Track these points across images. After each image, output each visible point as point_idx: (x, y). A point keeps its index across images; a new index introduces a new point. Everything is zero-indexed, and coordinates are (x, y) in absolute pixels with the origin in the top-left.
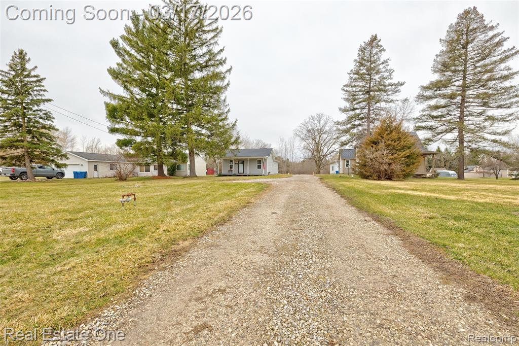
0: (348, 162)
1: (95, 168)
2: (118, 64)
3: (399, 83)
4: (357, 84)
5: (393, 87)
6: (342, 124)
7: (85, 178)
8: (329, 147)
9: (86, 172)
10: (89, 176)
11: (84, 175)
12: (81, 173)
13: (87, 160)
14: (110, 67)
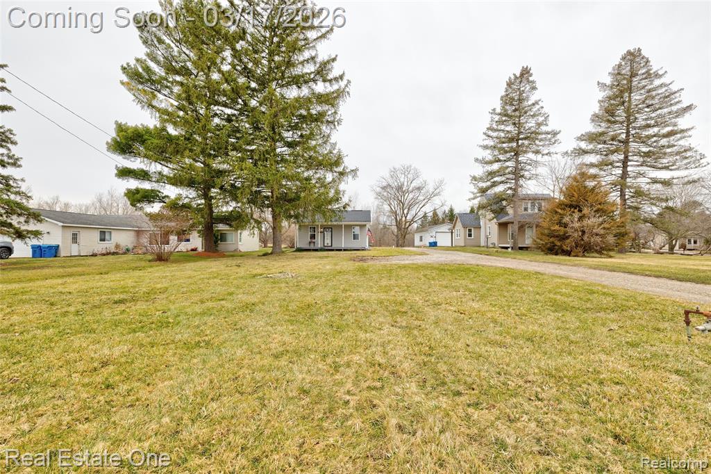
0: (470, 230)
1: (75, 239)
2: (137, 60)
3: (553, 131)
4: (502, 127)
5: (549, 136)
6: (481, 179)
7: (55, 256)
8: (418, 210)
9: (58, 246)
10: (63, 253)
11: (53, 251)
12: (50, 247)
13: (62, 224)
14: (128, 64)
